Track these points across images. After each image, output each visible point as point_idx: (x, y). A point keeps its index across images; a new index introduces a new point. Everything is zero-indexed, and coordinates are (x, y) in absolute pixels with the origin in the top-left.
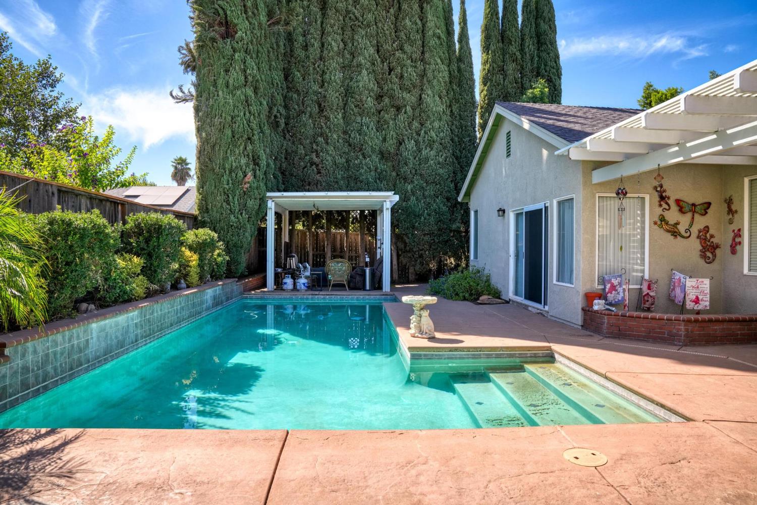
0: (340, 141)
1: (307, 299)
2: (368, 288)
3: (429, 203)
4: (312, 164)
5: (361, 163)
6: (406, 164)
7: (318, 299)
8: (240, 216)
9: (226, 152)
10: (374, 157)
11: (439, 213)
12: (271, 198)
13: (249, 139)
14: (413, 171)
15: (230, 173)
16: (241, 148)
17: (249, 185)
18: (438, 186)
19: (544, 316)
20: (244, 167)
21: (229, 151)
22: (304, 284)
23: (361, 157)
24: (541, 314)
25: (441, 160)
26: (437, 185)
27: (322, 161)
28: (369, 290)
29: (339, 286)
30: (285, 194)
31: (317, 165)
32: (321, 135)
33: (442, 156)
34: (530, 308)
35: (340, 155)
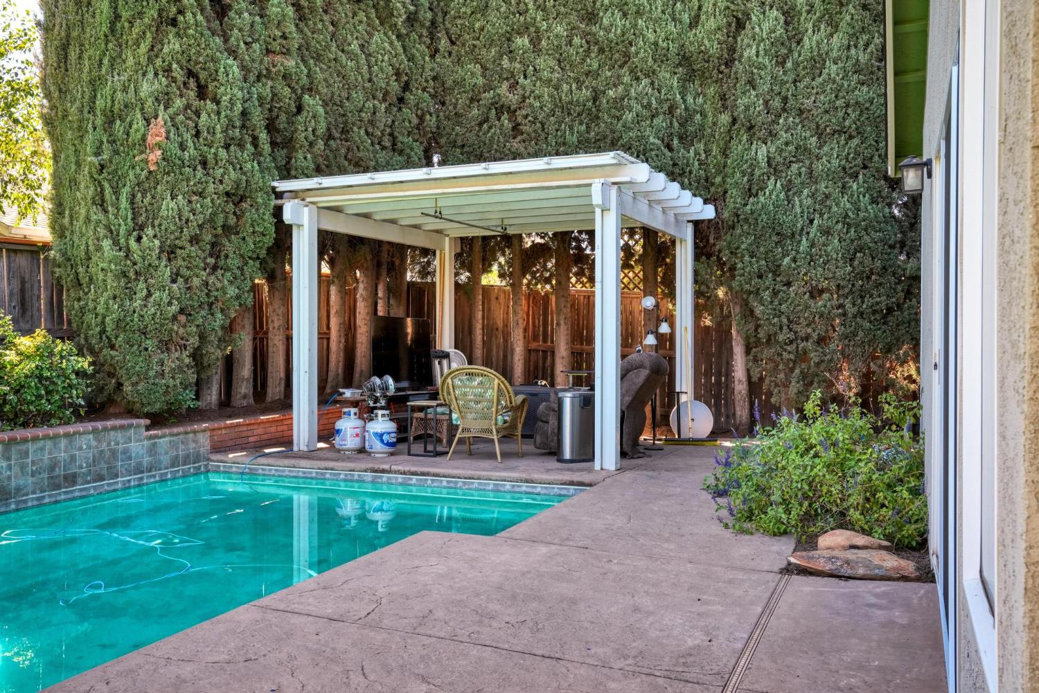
0: (577, 41)
2: (567, 455)
3: (827, 196)
4: (501, 109)
5: (627, 95)
6: (752, 83)
7: (389, 483)
9: (100, 64)
10: (664, 74)
11: (857, 225)
14: (776, 103)
15: (110, 122)
16: (144, 48)
17: (159, 153)
18: (856, 141)
20: (150, 102)
21: (106, 61)
22: (380, 436)
23: (626, 79)
25: (863, 58)
26: (851, 137)
27: (524, 98)
28: (571, 461)
29: (476, 448)
30: (328, 182)
31: (512, 113)
33: (867, 45)
35: (577, 81)
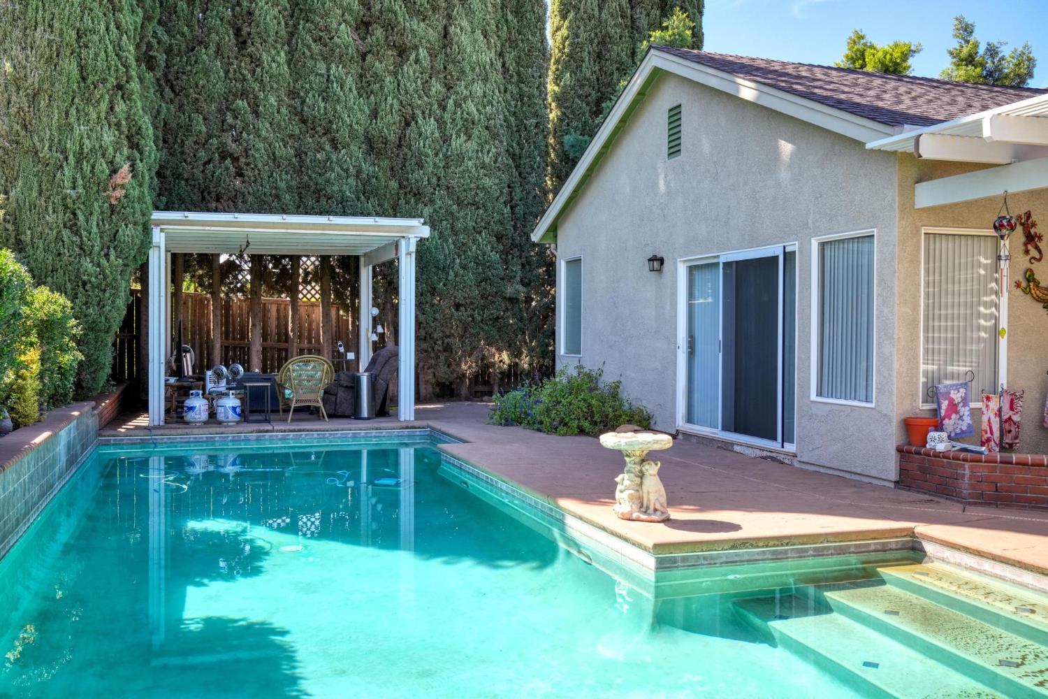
0: (283, 110)
1: (247, 440)
2: (365, 413)
3: (464, 244)
4: (224, 155)
5: (329, 159)
6: (420, 165)
7: (271, 439)
8: (103, 261)
10: (354, 148)
11: (483, 265)
12: (159, 223)
13: (119, 87)
14: (434, 180)
15: (79, 162)
16: (104, 106)
17: (124, 191)
18: (481, 211)
19: (782, 463)
20: (111, 150)
21: (73, 111)
22: (234, 409)
23: (328, 147)
24: (772, 458)
25: (487, 160)
26: (478, 208)
27: (246, 150)
28: (368, 419)
29: (308, 412)
30: (192, 216)
31: (235, 160)
32: (244, 94)
33: (488, 152)
34: (737, 448)
35: (283, 140)
